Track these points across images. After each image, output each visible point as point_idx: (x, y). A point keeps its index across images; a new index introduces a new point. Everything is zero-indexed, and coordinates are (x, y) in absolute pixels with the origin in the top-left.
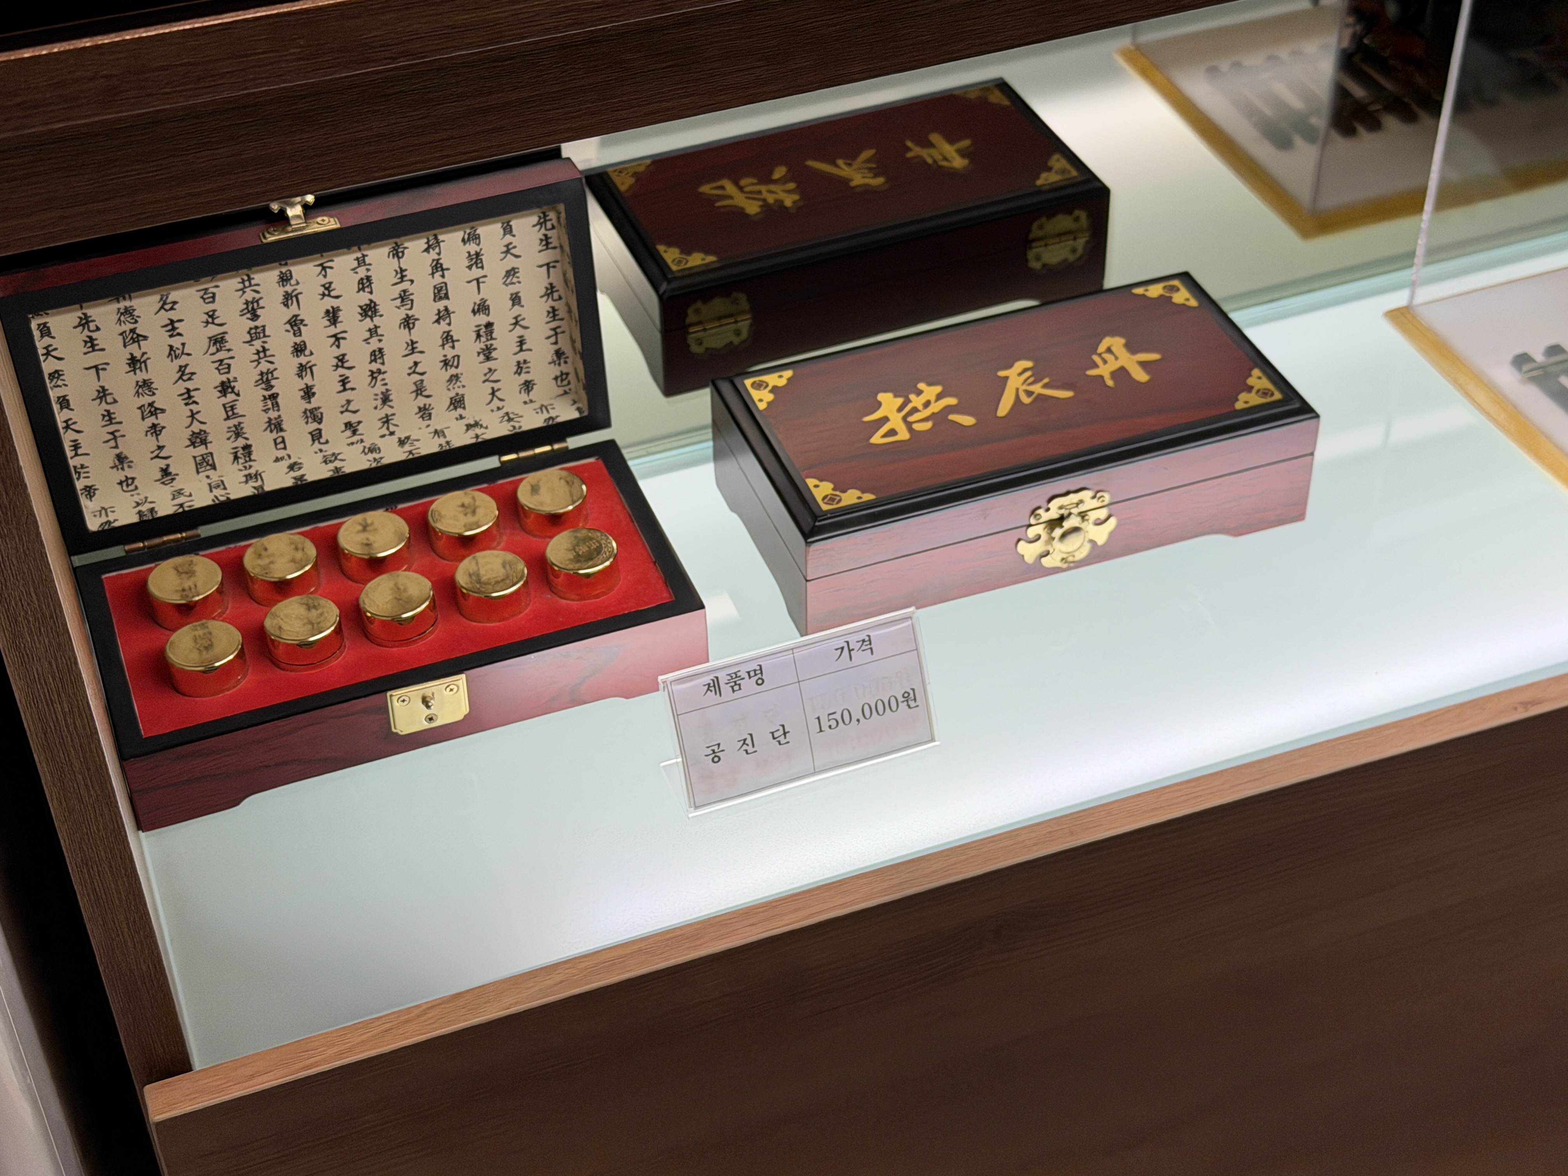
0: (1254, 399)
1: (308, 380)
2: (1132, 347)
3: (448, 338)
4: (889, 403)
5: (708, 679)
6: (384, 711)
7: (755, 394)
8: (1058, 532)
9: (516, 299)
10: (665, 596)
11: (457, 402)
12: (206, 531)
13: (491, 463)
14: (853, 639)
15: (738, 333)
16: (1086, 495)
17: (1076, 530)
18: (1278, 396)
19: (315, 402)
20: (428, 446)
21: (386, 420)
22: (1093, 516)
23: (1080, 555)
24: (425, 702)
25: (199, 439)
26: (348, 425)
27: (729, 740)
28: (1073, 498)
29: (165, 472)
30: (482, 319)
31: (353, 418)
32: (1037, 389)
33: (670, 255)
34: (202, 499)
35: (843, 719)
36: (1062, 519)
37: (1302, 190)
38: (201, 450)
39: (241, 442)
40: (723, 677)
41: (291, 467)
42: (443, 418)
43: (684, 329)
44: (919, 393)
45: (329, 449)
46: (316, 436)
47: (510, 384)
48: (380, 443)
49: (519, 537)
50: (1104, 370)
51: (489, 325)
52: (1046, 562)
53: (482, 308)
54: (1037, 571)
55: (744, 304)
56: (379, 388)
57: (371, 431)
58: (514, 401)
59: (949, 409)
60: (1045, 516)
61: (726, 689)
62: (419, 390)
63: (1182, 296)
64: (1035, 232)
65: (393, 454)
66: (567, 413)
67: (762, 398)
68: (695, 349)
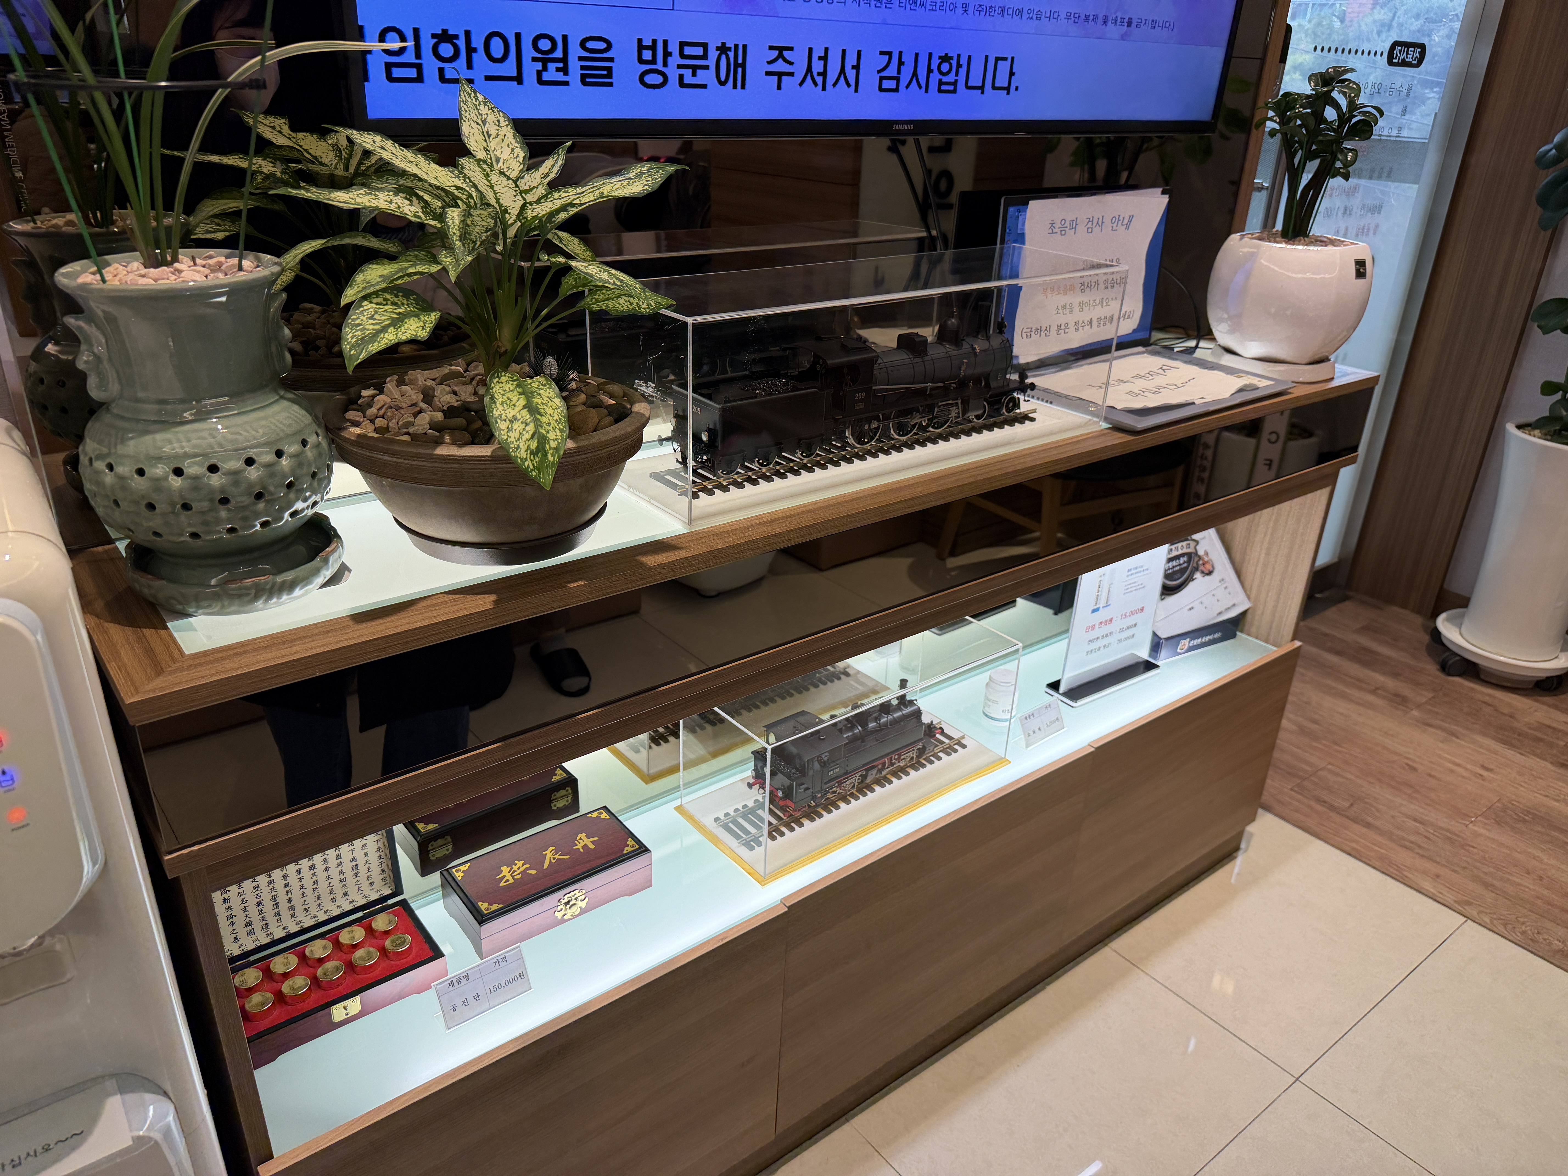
0: (629, 849)
1: (290, 895)
2: (588, 837)
3: (341, 872)
4: (505, 870)
5: (449, 982)
6: (330, 1015)
7: (457, 874)
8: (568, 906)
9: (366, 855)
10: (431, 954)
11: (346, 894)
12: (252, 958)
13: (360, 914)
14: (499, 958)
15: (448, 850)
16: (576, 892)
17: (574, 904)
18: (637, 847)
19: (292, 903)
20: (336, 912)
21: (319, 905)
22: (580, 898)
23: (577, 913)
24: (345, 1008)
25: (249, 924)
26: (305, 909)
27: (459, 1002)
28: (572, 894)
29: (236, 938)
30: (354, 863)
31: (306, 907)
32: (557, 856)
33: (420, 826)
34: (251, 946)
35: (499, 987)
36: (569, 901)
37: (644, 768)
38: (250, 928)
39: (265, 922)
40: (454, 980)
41: (284, 929)
42: (341, 901)
43: (428, 852)
44: (516, 865)
45: (298, 919)
46: (293, 916)
47: (365, 885)
48: (317, 914)
49: (374, 941)
50: (579, 846)
51: (357, 865)
52: (565, 917)
53: (354, 859)
54: (563, 921)
55: (449, 839)
56: (316, 894)
57: (313, 911)
58: (366, 890)
59: (527, 869)
60: (563, 902)
61: (456, 984)
62: (331, 892)
63: (604, 815)
64: (553, 797)
65: (322, 917)
66: (387, 891)
67: (459, 876)
68: (432, 858)
